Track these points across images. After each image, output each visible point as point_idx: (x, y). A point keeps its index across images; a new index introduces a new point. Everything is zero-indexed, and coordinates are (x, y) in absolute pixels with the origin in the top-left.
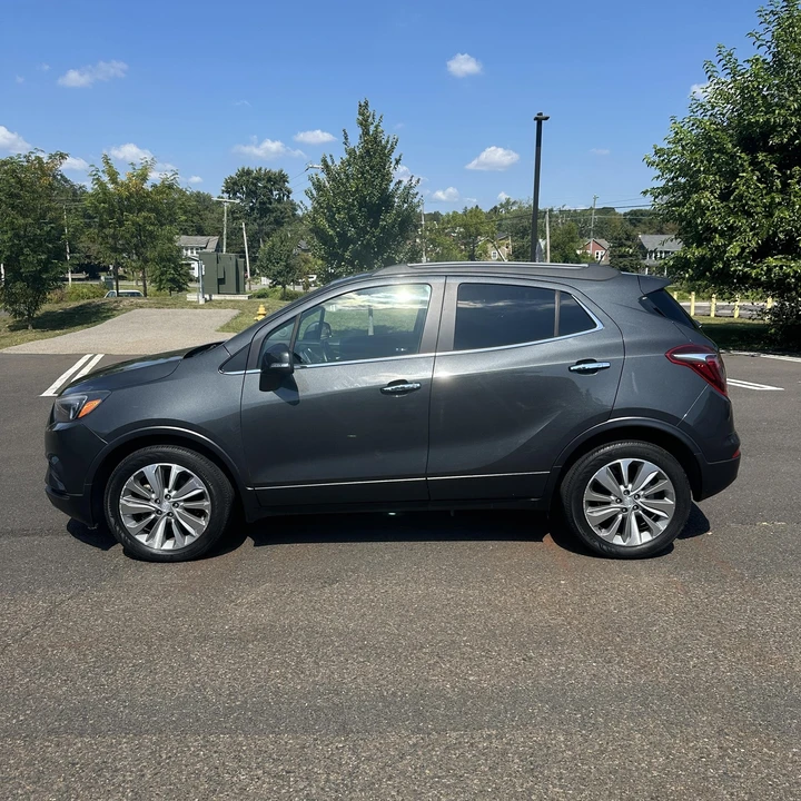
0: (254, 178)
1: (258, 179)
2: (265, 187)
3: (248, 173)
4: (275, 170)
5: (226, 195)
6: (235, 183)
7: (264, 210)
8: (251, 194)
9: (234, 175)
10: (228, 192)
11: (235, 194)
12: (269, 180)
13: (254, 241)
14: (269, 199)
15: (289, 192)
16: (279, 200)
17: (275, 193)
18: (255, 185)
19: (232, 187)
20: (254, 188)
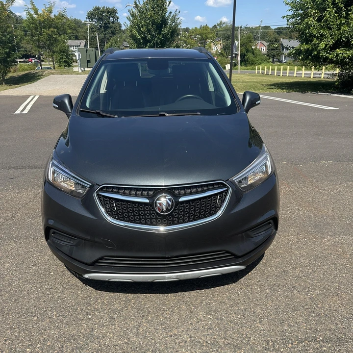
0: (101, 11)
1: (103, 12)
2: (106, 16)
3: (98, 9)
4: (111, 7)
5: (88, 20)
6: (92, 14)
7: (106, 27)
8: (100, 19)
9: (91, 10)
10: (89, 19)
11: (92, 19)
12: (108, 12)
13: (102, 41)
14: (108, 21)
15: (118, 18)
16: (113, 22)
17: (111, 19)
18: (102, 15)
19: (91, 16)
20: (101, 17)
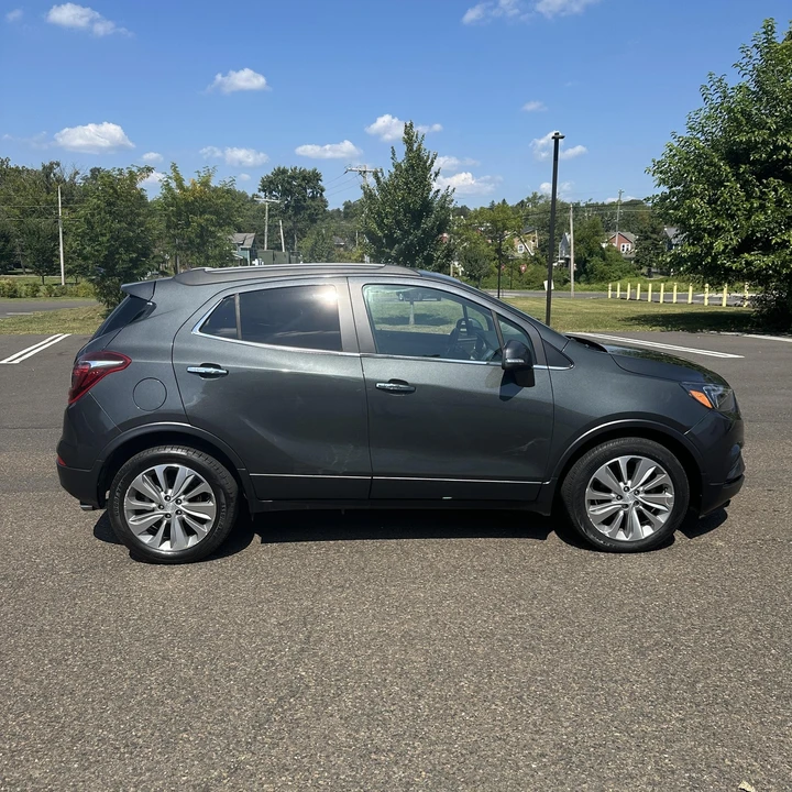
0: (289, 177)
1: (293, 178)
2: (300, 185)
3: (284, 172)
4: (309, 169)
5: (262, 194)
6: (271, 182)
7: (298, 208)
8: (286, 192)
9: (270, 175)
10: (264, 191)
11: (270, 193)
12: (304, 178)
13: (289, 235)
14: (304, 196)
15: (323, 190)
16: (313, 198)
17: (308, 191)
18: (289, 183)
19: (268, 186)
20: (289, 187)
